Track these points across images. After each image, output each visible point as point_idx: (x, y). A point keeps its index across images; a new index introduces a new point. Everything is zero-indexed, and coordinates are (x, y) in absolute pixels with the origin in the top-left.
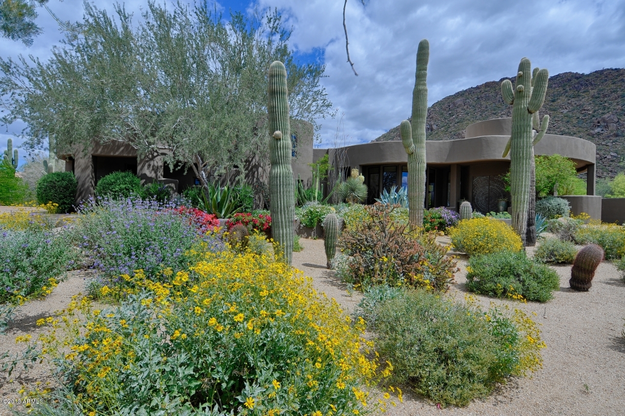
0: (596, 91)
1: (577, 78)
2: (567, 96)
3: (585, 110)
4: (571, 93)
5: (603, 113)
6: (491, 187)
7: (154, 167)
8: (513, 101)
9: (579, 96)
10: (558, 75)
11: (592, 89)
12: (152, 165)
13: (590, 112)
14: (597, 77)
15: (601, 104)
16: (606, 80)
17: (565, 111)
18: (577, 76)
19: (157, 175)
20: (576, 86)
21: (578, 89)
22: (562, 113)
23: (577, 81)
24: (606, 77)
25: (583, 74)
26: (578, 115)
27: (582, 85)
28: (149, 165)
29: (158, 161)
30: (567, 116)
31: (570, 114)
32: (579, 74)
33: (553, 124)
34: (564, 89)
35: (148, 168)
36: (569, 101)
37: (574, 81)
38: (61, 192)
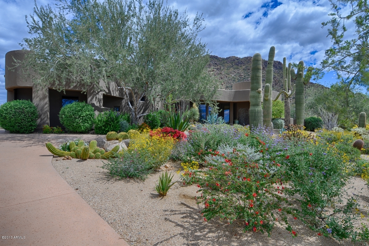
0: (245, 67)
1: (237, 60)
2: (233, 68)
3: (241, 75)
4: (235, 66)
5: (248, 78)
6: (247, 113)
7: (99, 100)
8: (296, 78)
9: (238, 68)
10: (230, 57)
11: (243, 66)
12: (97, 98)
13: (243, 77)
14: (245, 60)
15: (247, 73)
16: (249, 62)
17: (233, 75)
18: (237, 58)
19: (100, 105)
20: (237, 63)
21: (238, 65)
22: (231, 76)
23: (237, 61)
24: (249, 60)
25: (240, 58)
26: (238, 77)
27: (239, 63)
28: (96, 98)
29: (100, 95)
30: (234, 78)
31: (235, 77)
32: (238, 58)
33: (228, 81)
34: (232, 65)
35: (96, 100)
36: (235, 71)
37: (236, 61)
38: (30, 116)
